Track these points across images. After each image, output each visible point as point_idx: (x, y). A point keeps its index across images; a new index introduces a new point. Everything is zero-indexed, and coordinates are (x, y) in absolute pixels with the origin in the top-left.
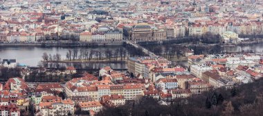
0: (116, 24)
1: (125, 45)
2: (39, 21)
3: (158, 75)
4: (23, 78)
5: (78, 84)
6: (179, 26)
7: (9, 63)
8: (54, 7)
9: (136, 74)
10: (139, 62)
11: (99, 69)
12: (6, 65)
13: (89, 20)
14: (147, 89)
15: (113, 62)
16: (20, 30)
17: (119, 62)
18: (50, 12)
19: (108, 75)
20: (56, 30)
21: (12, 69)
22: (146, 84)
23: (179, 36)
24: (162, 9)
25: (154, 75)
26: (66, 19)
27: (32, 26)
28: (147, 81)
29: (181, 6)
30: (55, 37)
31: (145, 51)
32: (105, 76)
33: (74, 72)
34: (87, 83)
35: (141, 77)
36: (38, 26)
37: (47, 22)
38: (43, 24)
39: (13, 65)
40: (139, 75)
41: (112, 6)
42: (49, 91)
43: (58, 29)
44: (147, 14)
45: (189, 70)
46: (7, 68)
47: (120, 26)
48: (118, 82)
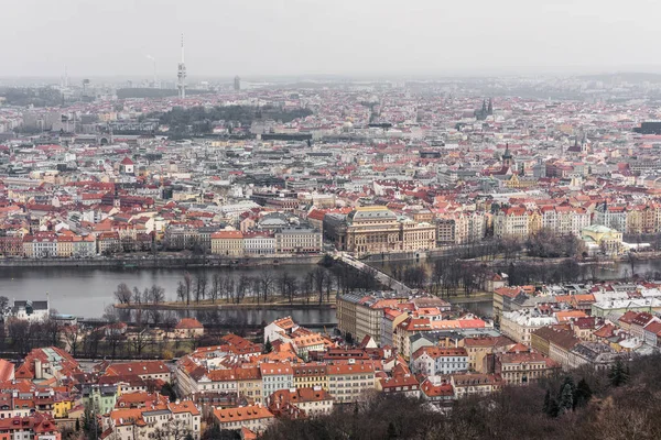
0: (306, 209)
1: (328, 262)
2: (106, 203)
3: (417, 337)
4: (68, 348)
5: (209, 362)
6: (468, 213)
7: (29, 311)
8: (142, 168)
9: (360, 337)
10: (366, 306)
11: (265, 324)
12: (22, 315)
13: (234, 200)
14: (389, 374)
15: (298, 308)
16: (58, 228)
17: (313, 307)
18: (133, 180)
19: (287, 340)
20: (149, 227)
21: (37, 326)
22: (388, 361)
23: (470, 240)
24: (424, 170)
25: (407, 339)
26: (176, 196)
27: (88, 217)
28: (387, 354)
29: (473, 163)
30: (149, 244)
31: (382, 277)
32: (279, 342)
33: (200, 331)
34: (234, 359)
35: (372, 344)
36: (104, 216)
37: (127, 205)
38: (114, 210)
39: (39, 316)
40: (367, 338)
41: (295, 165)
42: (135, 382)
43: (155, 224)
44: (384, 183)
45: (497, 326)
46: (25, 323)
47: (315, 214)
48: (314, 356)
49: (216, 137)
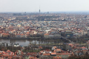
0: (58, 31)
1: (62, 38)
2: (28, 30)
4: (22, 51)
5: (43, 53)
6: (83, 32)
7: (16, 45)
8: (34, 25)
10: (67, 45)
11: (52, 48)
12: (15, 46)
13: (47, 29)
14: (71, 55)
15: (57, 45)
16: (21, 33)
17: (59, 45)
18: (32, 26)
19: (55, 50)
20: (34, 33)
21: (17, 47)
23: (83, 36)
24: (76, 25)
25: (74, 50)
27: (25, 32)
28: (71, 52)
29: (84, 24)
30: (34, 36)
31: (70, 41)
32: (54, 50)
33: (42, 48)
34: (47, 52)
35: (68, 51)
36: (28, 32)
37: (31, 30)
38: (29, 31)
39: (18, 46)
40: (67, 50)
41: (57, 24)
42: (32, 55)
43: (35, 33)
44: (70, 27)
45: (88, 48)
47: (60, 32)
48: (59, 52)
49: (45, 20)
